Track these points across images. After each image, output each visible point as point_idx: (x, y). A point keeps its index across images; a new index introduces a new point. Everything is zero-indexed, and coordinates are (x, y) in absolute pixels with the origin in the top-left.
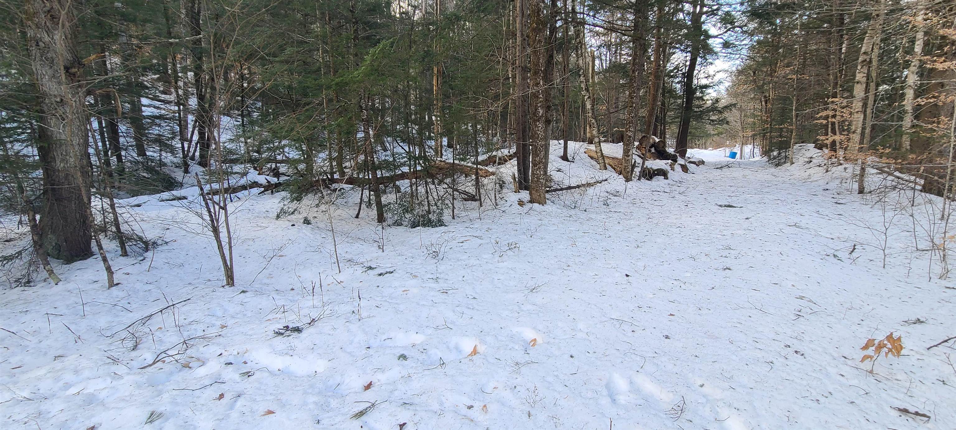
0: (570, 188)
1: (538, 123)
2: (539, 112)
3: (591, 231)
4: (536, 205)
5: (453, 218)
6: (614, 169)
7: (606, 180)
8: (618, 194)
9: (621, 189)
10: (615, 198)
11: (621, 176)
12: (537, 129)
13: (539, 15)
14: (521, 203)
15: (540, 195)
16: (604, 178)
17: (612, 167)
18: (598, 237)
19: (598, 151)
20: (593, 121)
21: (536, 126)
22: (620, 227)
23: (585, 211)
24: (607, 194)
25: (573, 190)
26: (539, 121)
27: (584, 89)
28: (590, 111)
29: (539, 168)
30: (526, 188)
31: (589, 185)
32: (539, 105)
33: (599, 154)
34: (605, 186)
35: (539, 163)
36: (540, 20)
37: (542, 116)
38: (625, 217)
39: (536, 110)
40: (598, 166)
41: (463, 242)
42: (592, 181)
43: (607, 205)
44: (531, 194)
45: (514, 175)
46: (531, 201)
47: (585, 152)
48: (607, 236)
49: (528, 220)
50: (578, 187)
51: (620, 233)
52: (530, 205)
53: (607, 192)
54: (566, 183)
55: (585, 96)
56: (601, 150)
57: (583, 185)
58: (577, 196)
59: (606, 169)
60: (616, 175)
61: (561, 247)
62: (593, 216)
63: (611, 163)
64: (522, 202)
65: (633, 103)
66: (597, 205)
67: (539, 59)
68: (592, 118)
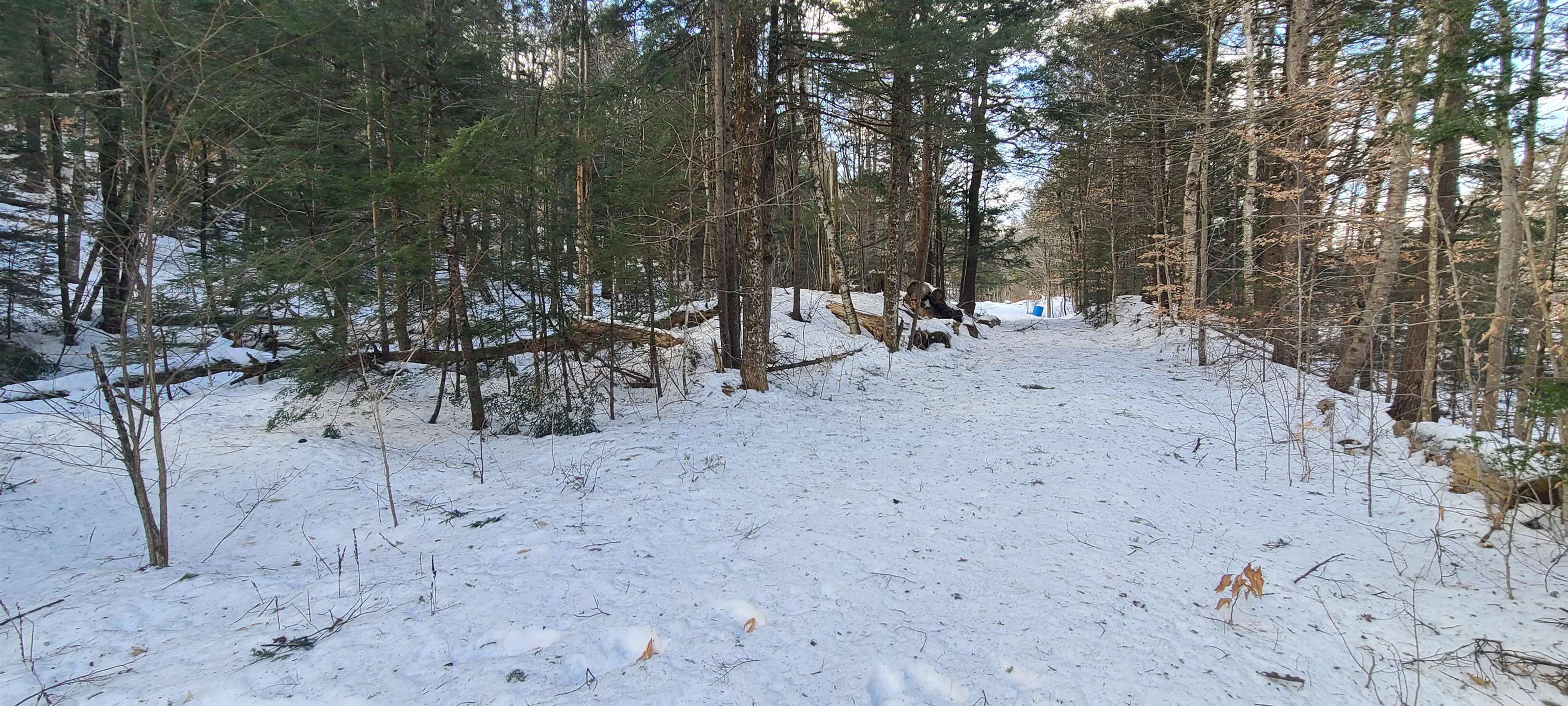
0: (805, 363)
1: (751, 261)
2: (754, 244)
3: (839, 432)
4: (751, 392)
5: (612, 417)
6: (872, 333)
7: (860, 350)
8: (879, 372)
9: (883, 363)
10: (875, 378)
11: (883, 344)
12: (750, 270)
13: (749, 95)
14: (727, 390)
15: (758, 376)
16: (858, 348)
17: (869, 330)
18: (850, 441)
19: (847, 305)
20: (838, 259)
21: (749, 265)
22: (883, 424)
23: (830, 399)
24: (862, 373)
25: (810, 367)
26: (753, 258)
27: (822, 209)
28: (833, 244)
29: (756, 332)
30: (735, 365)
31: (835, 358)
32: (752, 233)
33: (849, 310)
34: (859, 360)
35: (756, 325)
36: (752, 102)
37: (758, 250)
38: (891, 407)
39: (748, 240)
40: (848, 329)
41: (628, 459)
42: (839, 352)
43: (861, 388)
44: (743, 374)
45: (715, 344)
46: (744, 386)
47: (827, 307)
48: (865, 439)
49: (738, 418)
50: (818, 361)
51: (884, 433)
52: (742, 392)
53: (863, 369)
54: (800, 356)
55: (824, 220)
56: (851, 304)
57: (826, 359)
58: (816, 376)
59: (859, 332)
60: (873, 342)
61: (794, 460)
62: (842, 408)
63: (867, 324)
64: (729, 387)
65: (895, 233)
66: (847, 390)
67: (751, 161)
68: (836, 254)
